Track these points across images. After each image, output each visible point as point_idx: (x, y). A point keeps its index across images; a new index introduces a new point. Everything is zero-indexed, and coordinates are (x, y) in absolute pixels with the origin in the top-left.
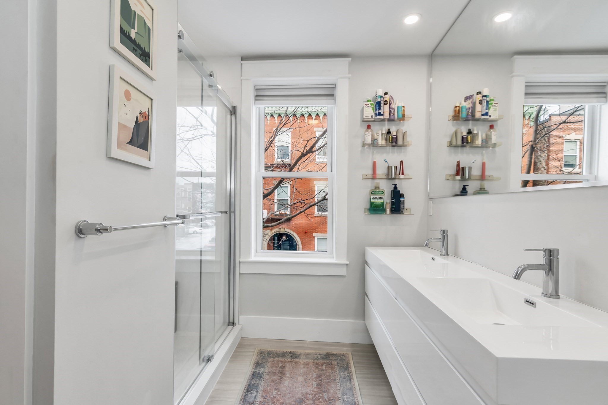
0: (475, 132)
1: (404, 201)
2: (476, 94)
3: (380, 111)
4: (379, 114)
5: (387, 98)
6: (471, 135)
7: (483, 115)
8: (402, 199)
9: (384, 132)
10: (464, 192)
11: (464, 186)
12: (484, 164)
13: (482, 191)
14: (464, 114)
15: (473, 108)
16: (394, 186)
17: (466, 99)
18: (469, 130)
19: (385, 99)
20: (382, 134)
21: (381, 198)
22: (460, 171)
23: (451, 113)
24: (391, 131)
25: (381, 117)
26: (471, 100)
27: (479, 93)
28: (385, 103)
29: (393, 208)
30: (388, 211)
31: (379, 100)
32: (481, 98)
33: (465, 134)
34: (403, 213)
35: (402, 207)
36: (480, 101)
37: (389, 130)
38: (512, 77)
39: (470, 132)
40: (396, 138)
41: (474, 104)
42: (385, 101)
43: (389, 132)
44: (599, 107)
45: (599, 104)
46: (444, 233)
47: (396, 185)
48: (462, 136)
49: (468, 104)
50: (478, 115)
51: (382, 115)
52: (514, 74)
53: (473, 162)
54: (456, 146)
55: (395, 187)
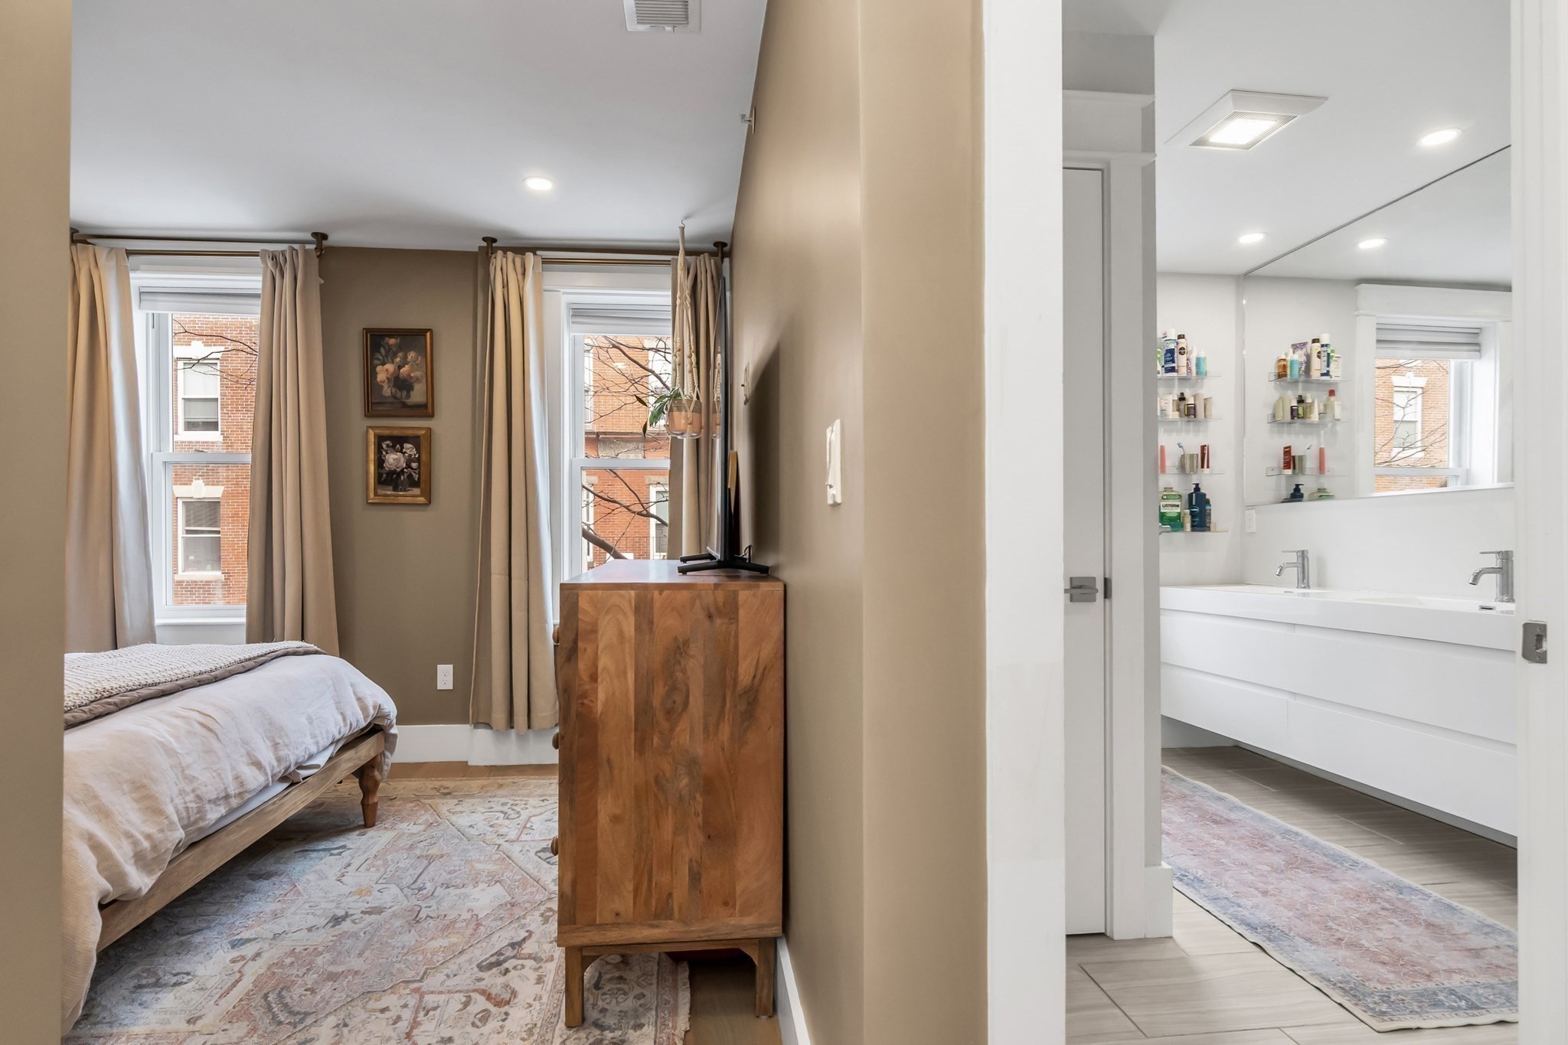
0: (1309, 401)
1: (1210, 510)
2: (1311, 342)
3: (1173, 365)
4: (1173, 370)
5: (1183, 343)
6: (1304, 405)
7: (1323, 375)
8: (1208, 508)
9: (1176, 398)
10: (1296, 495)
11: (1297, 485)
12: (1322, 452)
13: (1322, 494)
14: (1295, 372)
15: (1308, 363)
16: (1194, 486)
17: (1296, 347)
18: (1300, 396)
19: (1180, 346)
20: (1173, 400)
21: (1178, 506)
22: (1290, 460)
23: (1272, 369)
24: (1186, 396)
25: (1175, 374)
26: (1304, 350)
27: (1314, 341)
28: (1182, 351)
29: (1195, 521)
30: (1188, 526)
31: (1172, 346)
32: (1319, 350)
33: (1294, 403)
34: (1210, 530)
35: (1208, 520)
36: (1319, 353)
37: (1182, 394)
38: (1357, 316)
39: (1301, 401)
40: (1195, 408)
41: (1309, 357)
42: (1181, 349)
43: (1182, 398)
44: (1469, 364)
45: (1469, 361)
46: (1303, 555)
47: (1197, 485)
48: (1292, 407)
49: (1299, 357)
50: (1315, 375)
51: (1177, 371)
52: (1361, 312)
53: (1308, 448)
54: (1282, 424)
55: (1197, 488)
